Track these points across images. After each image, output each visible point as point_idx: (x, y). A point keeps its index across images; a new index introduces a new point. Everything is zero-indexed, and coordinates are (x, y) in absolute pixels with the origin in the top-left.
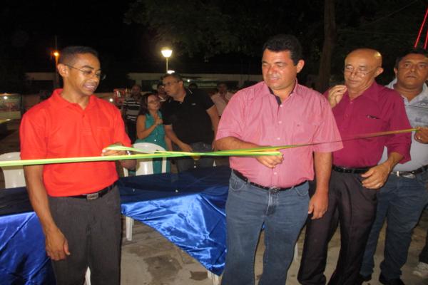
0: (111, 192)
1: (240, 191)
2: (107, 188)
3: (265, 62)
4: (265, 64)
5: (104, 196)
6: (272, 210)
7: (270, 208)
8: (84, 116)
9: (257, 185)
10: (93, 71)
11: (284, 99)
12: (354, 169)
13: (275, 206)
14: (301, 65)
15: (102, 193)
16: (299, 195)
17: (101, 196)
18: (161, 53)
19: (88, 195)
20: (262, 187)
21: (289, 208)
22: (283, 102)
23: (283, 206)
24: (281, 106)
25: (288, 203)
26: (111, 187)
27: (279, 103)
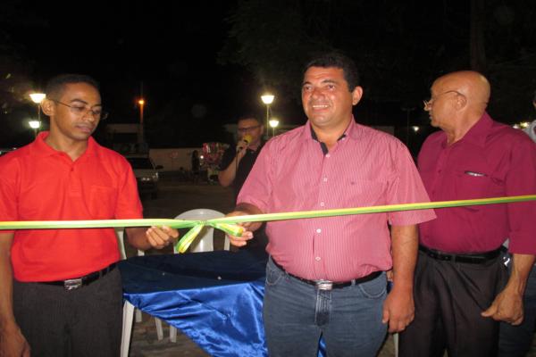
0: (104, 277)
1: (275, 286)
2: (98, 272)
3: (308, 83)
4: (308, 85)
5: (92, 284)
6: (323, 318)
7: (319, 314)
8: (72, 170)
9: (298, 278)
10: (88, 107)
11: (331, 146)
12: (454, 256)
13: (327, 313)
14: (358, 93)
15: (89, 280)
16: (367, 297)
17: (87, 284)
18: (261, 99)
19: (66, 281)
20: (305, 281)
21: (351, 316)
22: (330, 149)
23: (340, 312)
24: (328, 156)
25: (348, 309)
26: (104, 271)
27: (325, 151)
